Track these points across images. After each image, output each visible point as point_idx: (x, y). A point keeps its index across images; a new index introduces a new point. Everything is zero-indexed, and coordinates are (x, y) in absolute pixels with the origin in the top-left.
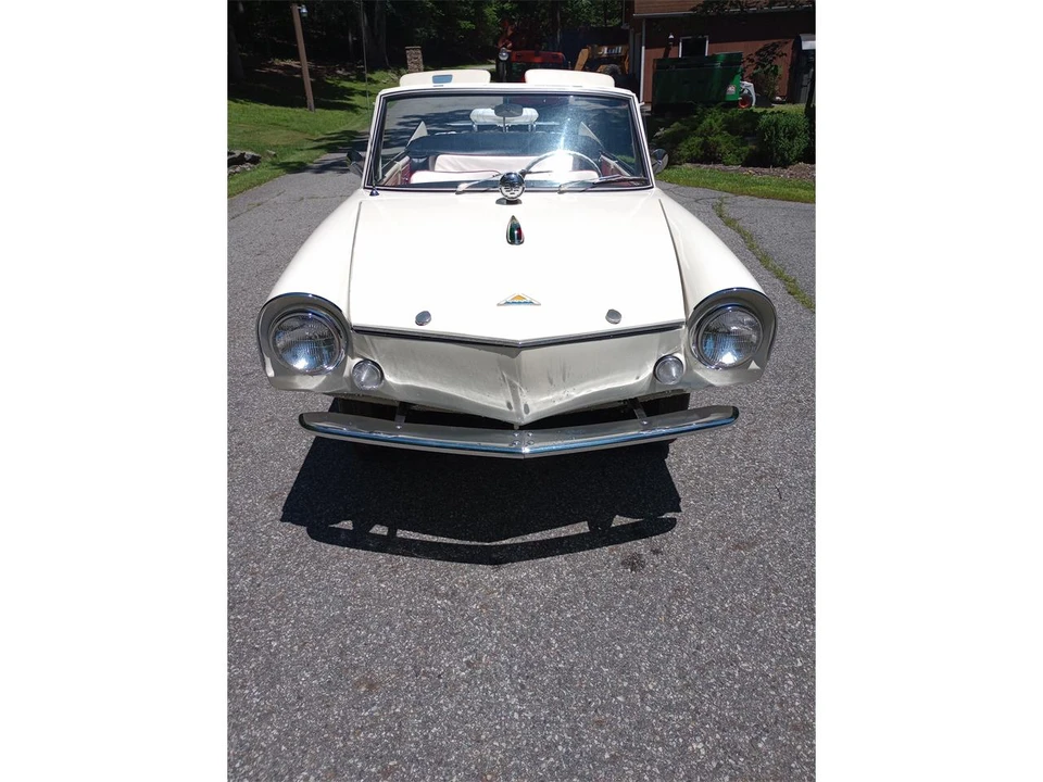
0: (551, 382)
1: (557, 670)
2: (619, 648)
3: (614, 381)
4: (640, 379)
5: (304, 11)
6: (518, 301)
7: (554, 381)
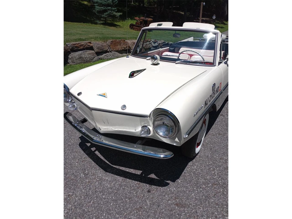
0: (104, 123)
1: (84, 210)
2: (104, 215)
3: (126, 129)
4: (137, 131)
5: (204, 4)
6: (104, 95)
7: (105, 123)
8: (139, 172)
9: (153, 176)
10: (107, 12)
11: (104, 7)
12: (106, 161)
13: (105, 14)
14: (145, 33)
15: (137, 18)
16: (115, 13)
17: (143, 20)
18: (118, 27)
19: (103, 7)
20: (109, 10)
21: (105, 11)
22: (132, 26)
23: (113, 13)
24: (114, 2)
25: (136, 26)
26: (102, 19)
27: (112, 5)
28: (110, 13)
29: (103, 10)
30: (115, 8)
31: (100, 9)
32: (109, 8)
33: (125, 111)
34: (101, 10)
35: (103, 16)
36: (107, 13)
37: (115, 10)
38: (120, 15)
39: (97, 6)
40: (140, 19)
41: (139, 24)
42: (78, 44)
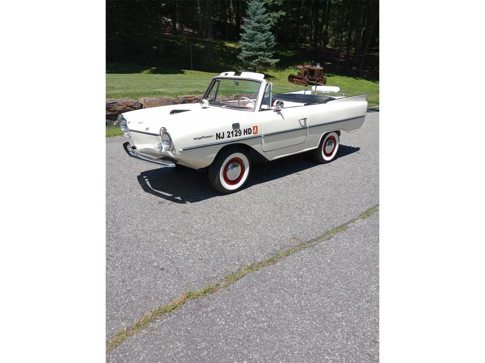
8: (170, 195)
9: (179, 198)
10: (258, 58)
11: (254, 52)
12: (157, 191)
13: (254, 61)
14: (217, 83)
15: (301, 67)
16: (269, 60)
17: (309, 70)
18: (271, 79)
19: (252, 52)
20: (260, 55)
21: (255, 57)
22: (291, 78)
23: (265, 60)
24: (269, 44)
25: (298, 78)
26: (249, 68)
27: (266, 49)
28: (262, 60)
29: (253, 56)
30: (270, 53)
31: (248, 54)
32: (260, 53)
33: (148, 131)
34: (250, 56)
35: (251, 64)
36: (257, 60)
37: (270, 55)
38: (276, 63)
39: (245, 50)
40: (305, 68)
41: (303, 75)
42: (191, 97)
